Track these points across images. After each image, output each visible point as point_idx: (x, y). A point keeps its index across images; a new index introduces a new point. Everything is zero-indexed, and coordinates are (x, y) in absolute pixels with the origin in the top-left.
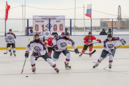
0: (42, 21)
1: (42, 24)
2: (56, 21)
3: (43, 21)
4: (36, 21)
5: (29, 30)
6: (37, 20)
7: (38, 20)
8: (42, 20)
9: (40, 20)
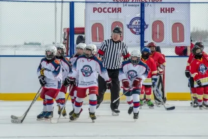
0: (114, 10)
1: (114, 17)
2: (162, 10)
3: (119, 10)
4: (95, 9)
5: (76, 37)
6: (97, 6)
7: (102, 6)
8: (115, 6)
9: (107, 6)
